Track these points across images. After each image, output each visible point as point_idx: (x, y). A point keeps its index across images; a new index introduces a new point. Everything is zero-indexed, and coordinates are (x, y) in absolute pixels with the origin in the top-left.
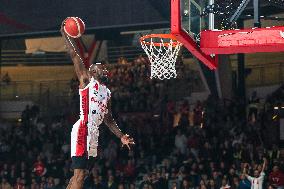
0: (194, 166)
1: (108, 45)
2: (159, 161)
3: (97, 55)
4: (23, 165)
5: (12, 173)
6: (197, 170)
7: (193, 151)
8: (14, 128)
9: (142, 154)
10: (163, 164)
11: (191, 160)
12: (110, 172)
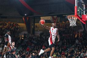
0: (80, 47)
1: (60, 18)
2: (72, 46)
3: (57, 21)
4: (40, 46)
5: (37, 48)
6: (81, 48)
7: (80, 43)
8: (38, 38)
9: (68, 44)
10: (73, 46)
11: (79, 45)
12: (60, 48)
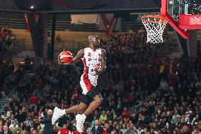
0: (171, 98)
1: (122, 21)
2: (150, 93)
3: (115, 26)
4: (66, 91)
5: (59, 97)
6: (173, 100)
7: (171, 88)
8: (61, 68)
9: (139, 88)
10: (152, 96)
11: (169, 94)
12: (119, 99)
